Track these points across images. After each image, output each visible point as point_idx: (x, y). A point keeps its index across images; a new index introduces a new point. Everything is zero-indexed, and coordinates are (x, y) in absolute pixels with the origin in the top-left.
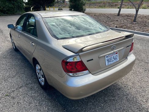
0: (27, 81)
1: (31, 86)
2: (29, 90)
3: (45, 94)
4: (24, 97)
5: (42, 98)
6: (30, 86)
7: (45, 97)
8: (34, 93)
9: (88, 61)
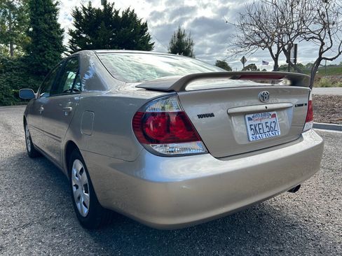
0: (46, 212)
1: (56, 224)
2: (47, 231)
3: (89, 240)
4: (31, 246)
5: (78, 249)
6: (52, 222)
7: (89, 246)
8: (58, 238)
9: (200, 116)
